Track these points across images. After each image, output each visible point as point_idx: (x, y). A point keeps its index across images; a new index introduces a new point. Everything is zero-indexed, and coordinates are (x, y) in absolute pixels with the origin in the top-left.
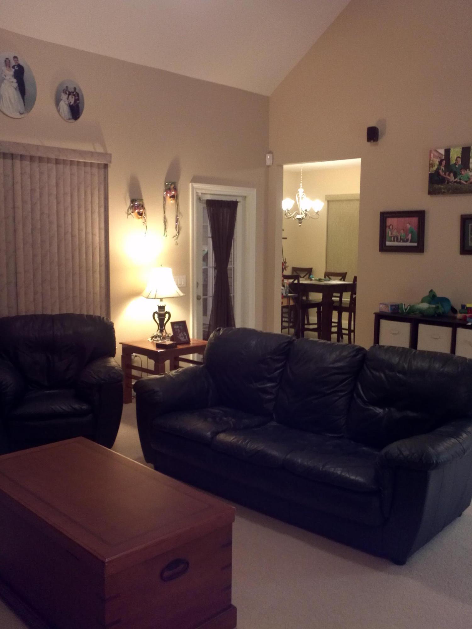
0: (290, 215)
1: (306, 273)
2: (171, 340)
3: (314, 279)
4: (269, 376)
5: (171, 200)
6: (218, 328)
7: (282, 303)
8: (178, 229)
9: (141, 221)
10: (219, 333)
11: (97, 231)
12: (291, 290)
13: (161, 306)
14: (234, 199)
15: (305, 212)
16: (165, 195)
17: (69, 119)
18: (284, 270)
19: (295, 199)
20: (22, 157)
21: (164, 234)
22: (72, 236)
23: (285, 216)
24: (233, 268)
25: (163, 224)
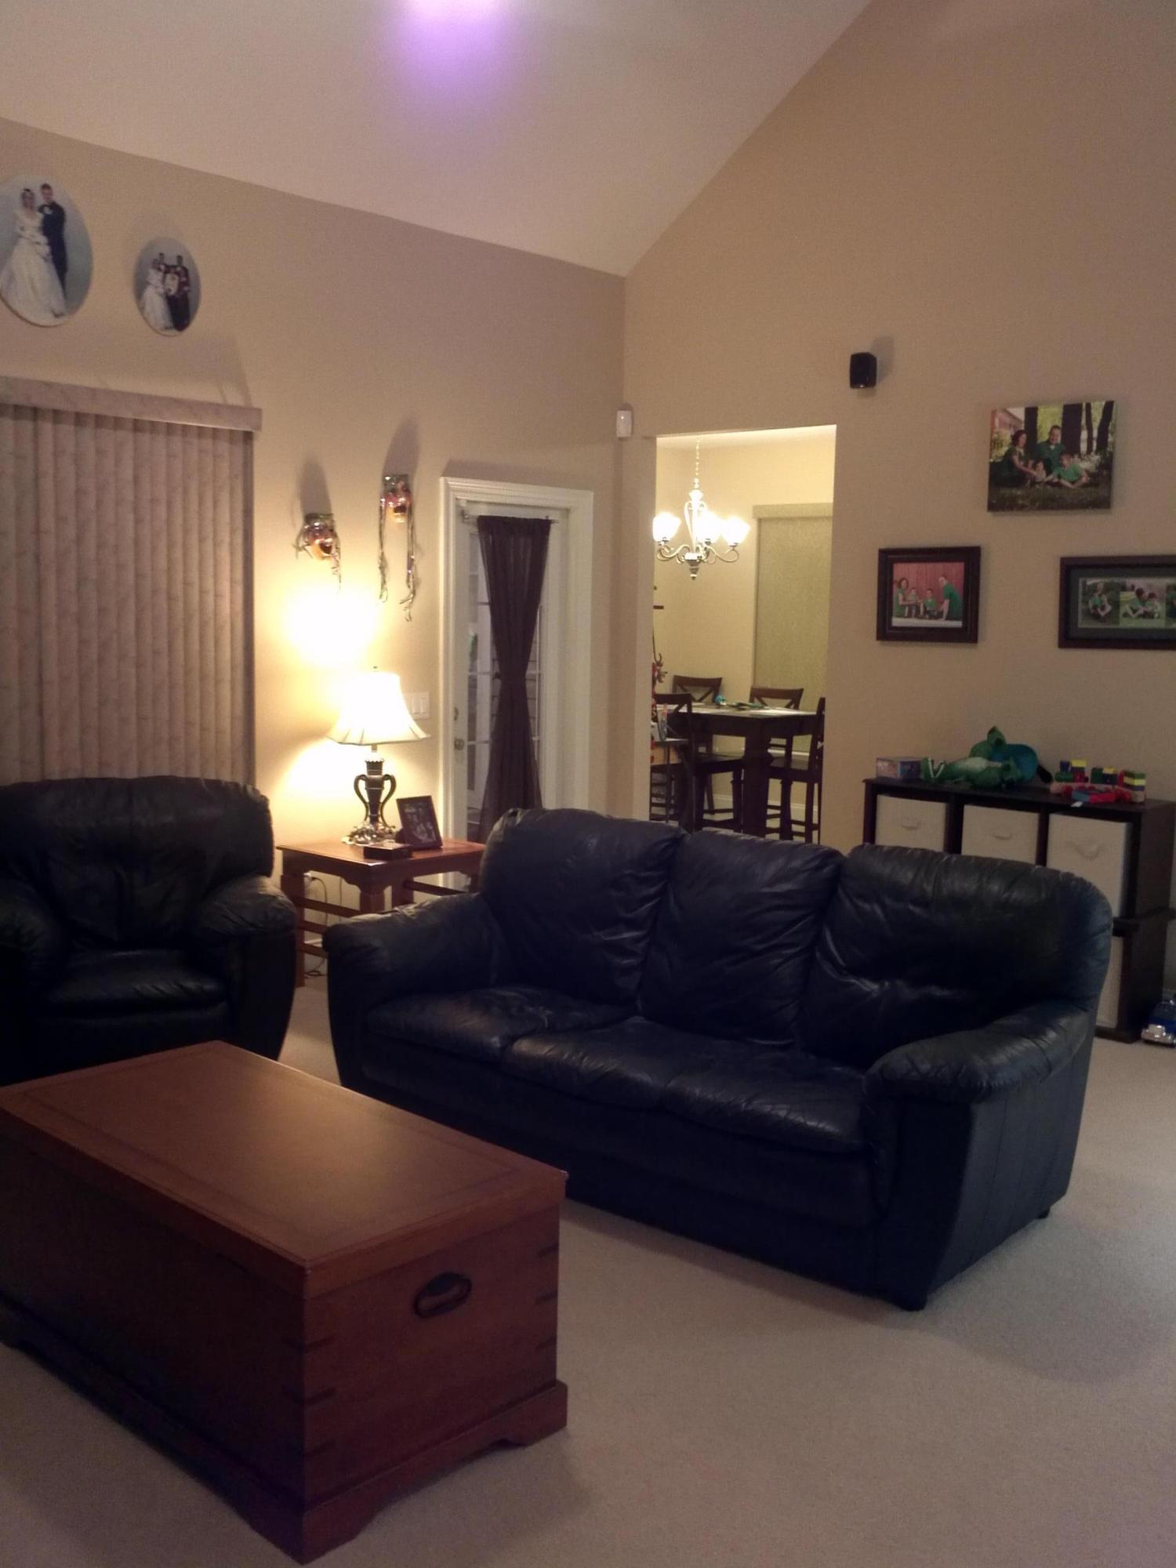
0: (671, 553)
1: (708, 689)
2: (396, 842)
3: (724, 704)
4: (629, 916)
5: (398, 516)
6: (511, 811)
7: (652, 758)
8: (413, 583)
9: (327, 564)
10: (515, 822)
11: (225, 586)
12: (671, 730)
13: (375, 761)
14: (541, 515)
15: (705, 545)
16: (383, 506)
17: (167, 328)
18: (657, 682)
19: (682, 517)
20: (57, 415)
21: (381, 596)
22: (170, 598)
23: (659, 556)
24: (540, 675)
25: (378, 571)
